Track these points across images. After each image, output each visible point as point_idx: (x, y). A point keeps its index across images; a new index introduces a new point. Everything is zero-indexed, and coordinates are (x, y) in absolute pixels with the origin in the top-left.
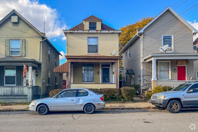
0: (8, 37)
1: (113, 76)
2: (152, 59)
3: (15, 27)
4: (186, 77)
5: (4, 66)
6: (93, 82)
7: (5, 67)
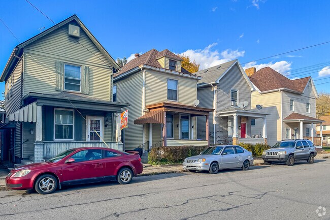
0: (60, 58)
1: (192, 130)
2: (234, 115)
3: (73, 44)
4: (246, 135)
5: (54, 107)
6: (172, 137)
7: (55, 109)
